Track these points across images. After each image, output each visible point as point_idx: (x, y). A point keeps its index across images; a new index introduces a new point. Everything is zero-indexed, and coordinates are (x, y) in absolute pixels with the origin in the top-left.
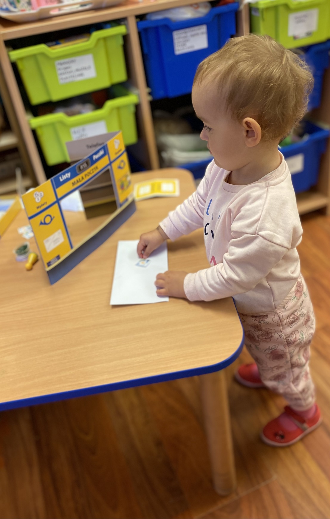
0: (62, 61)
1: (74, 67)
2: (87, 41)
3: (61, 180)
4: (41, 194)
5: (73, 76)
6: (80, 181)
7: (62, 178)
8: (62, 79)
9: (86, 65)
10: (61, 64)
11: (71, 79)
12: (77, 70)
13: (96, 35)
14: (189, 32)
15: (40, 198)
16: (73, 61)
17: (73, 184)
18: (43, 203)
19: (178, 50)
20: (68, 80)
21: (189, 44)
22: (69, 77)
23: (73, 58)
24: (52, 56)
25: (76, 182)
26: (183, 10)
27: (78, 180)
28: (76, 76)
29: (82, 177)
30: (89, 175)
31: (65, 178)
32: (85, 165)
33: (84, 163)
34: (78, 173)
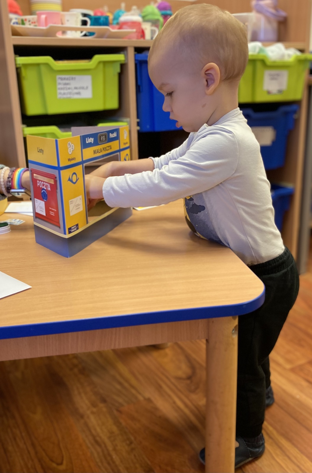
0: (63, 76)
1: (73, 84)
2: (90, 62)
5: (70, 93)
6: (99, 153)
7: (88, 141)
8: (60, 93)
9: (85, 86)
10: (62, 79)
11: (69, 96)
12: (76, 88)
13: (98, 58)
16: (72, 79)
17: (94, 152)
18: (73, 157)
20: (65, 96)
22: (67, 93)
23: (74, 76)
27: (98, 150)
28: (73, 94)
29: (101, 149)
30: (105, 151)
31: (90, 142)
32: (104, 138)
33: (103, 135)
34: (99, 143)
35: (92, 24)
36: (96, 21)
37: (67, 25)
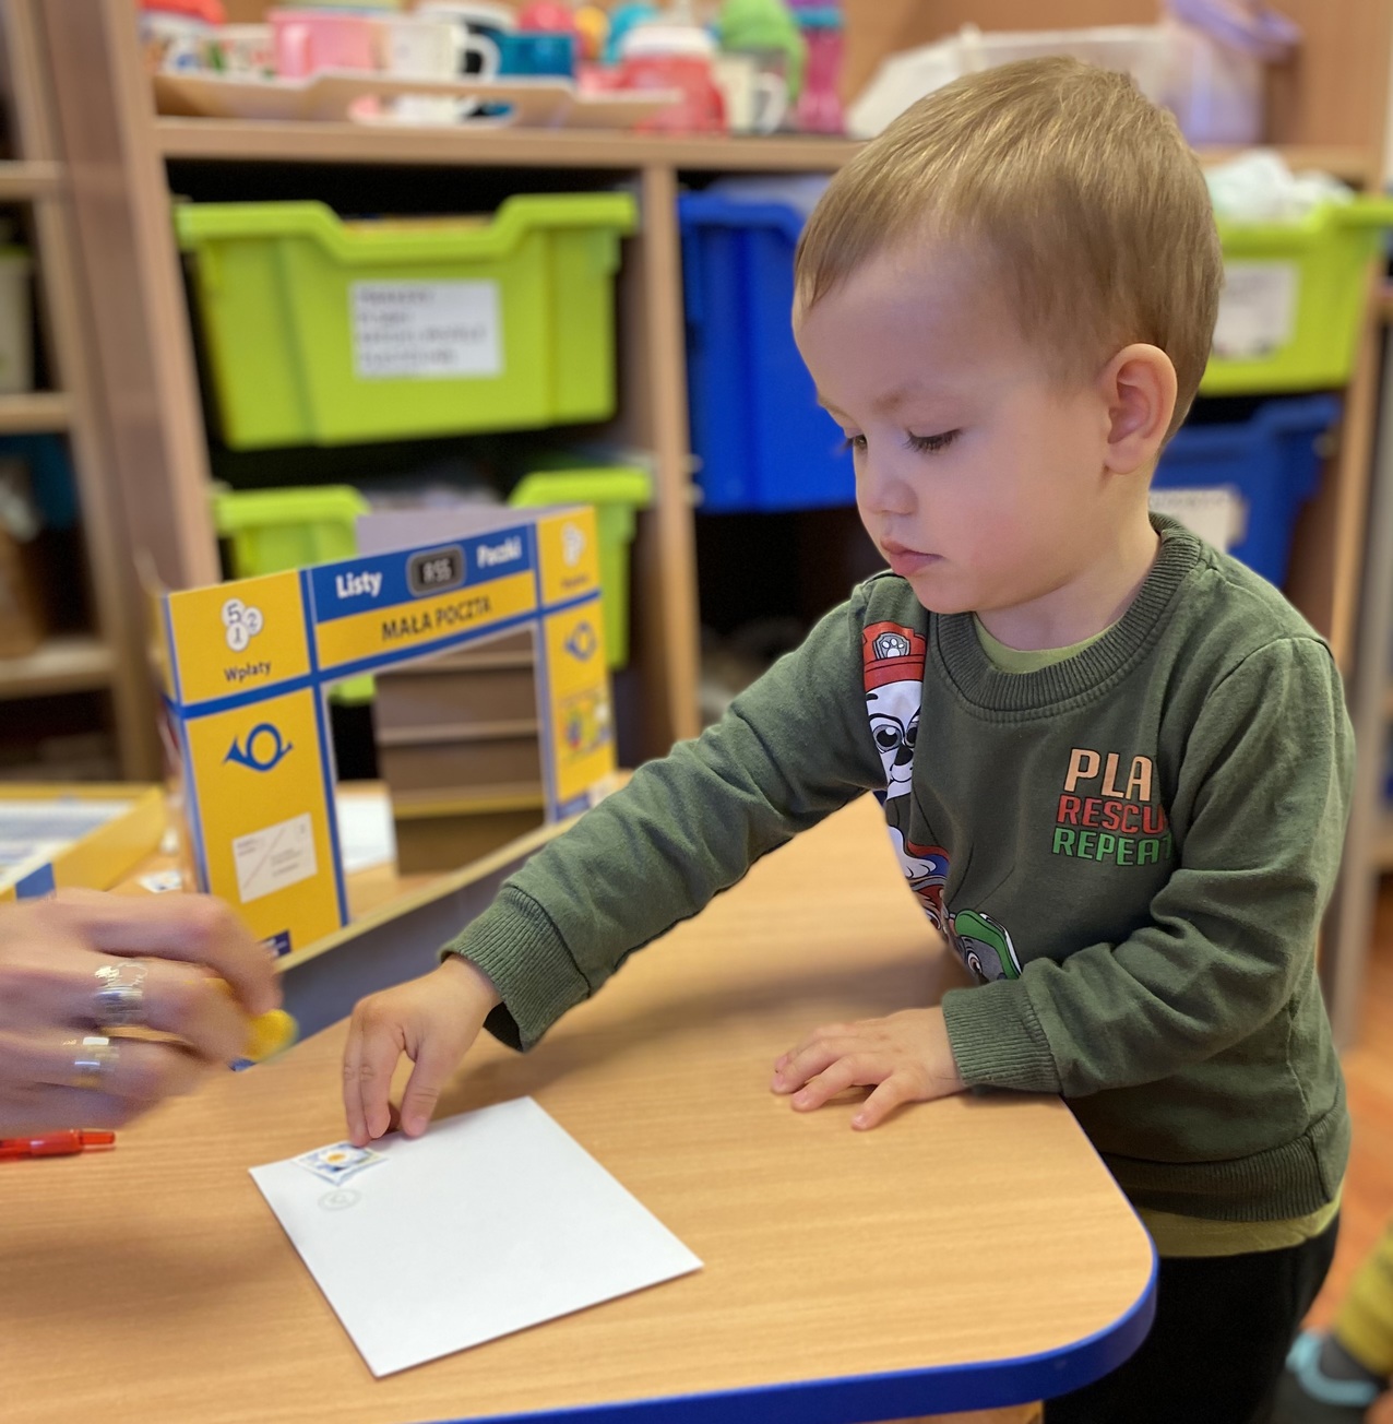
0: (380, 286)
1: (421, 318)
2: (486, 227)
3: (342, 593)
4: (253, 616)
5: (410, 358)
6: (416, 631)
7: (346, 587)
8: (369, 357)
9: (469, 321)
10: (373, 297)
11: (401, 366)
12: (433, 334)
16: (421, 297)
17: (388, 630)
20: (388, 368)
22: (398, 356)
23: (423, 285)
24: (344, 254)
25: (399, 625)
27: (410, 622)
28: (423, 358)
29: (426, 617)
30: (450, 621)
31: (359, 591)
32: (443, 569)
33: (441, 559)
34: (414, 592)
35: (506, 69)
36: (523, 56)
37: (403, 70)
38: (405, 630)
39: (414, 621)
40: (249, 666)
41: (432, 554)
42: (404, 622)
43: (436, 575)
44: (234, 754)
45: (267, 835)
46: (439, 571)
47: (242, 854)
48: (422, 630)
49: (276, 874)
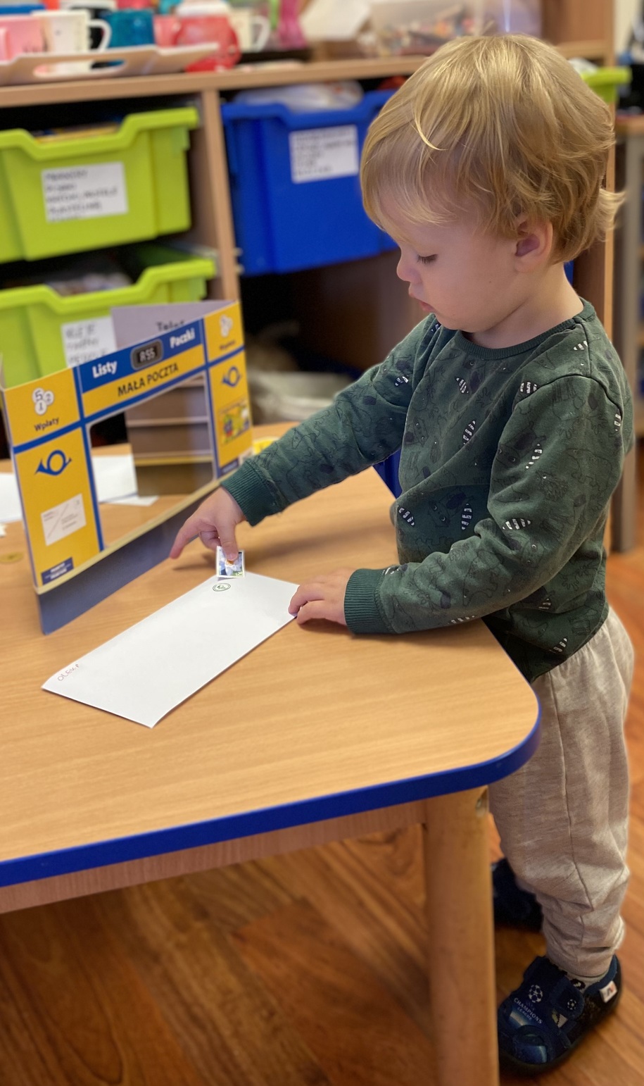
0: (57, 171)
1: (81, 186)
2: (116, 132)
3: (96, 375)
4: (48, 395)
5: (75, 208)
6: (136, 388)
7: (98, 372)
8: (53, 210)
9: (108, 185)
10: (54, 177)
11: (73, 213)
12: (88, 195)
13: (135, 122)
14: (322, 138)
15: (44, 406)
16: (80, 174)
17: (121, 391)
18: (50, 419)
19: (300, 173)
20: (65, 215)
21: (321, 162)
22: (70, 208)
23: (81, 168)
24: (38, 156)
25: (127, 387)
26: (312, 91)
27: (133, 385)
28: (83, 207)
29: (142, 380)
30: (155, 380)
31: (105, 372)
32: (150, 353)
33: (149, 348)
34: (134, 367)
37: (58, 49)
38: (130, 388)
39: (135, 383)
40: (47, 422)
41: (143, 347)
42: (130, 384)
43: (147, 357)
44: (41, 469)
45: (59, 508)
46: (148, 355)
47: (46, 520)
48: (140, 387)
49: (64, 529)
